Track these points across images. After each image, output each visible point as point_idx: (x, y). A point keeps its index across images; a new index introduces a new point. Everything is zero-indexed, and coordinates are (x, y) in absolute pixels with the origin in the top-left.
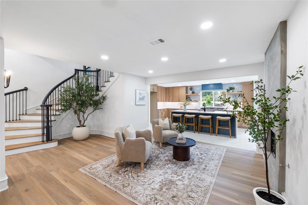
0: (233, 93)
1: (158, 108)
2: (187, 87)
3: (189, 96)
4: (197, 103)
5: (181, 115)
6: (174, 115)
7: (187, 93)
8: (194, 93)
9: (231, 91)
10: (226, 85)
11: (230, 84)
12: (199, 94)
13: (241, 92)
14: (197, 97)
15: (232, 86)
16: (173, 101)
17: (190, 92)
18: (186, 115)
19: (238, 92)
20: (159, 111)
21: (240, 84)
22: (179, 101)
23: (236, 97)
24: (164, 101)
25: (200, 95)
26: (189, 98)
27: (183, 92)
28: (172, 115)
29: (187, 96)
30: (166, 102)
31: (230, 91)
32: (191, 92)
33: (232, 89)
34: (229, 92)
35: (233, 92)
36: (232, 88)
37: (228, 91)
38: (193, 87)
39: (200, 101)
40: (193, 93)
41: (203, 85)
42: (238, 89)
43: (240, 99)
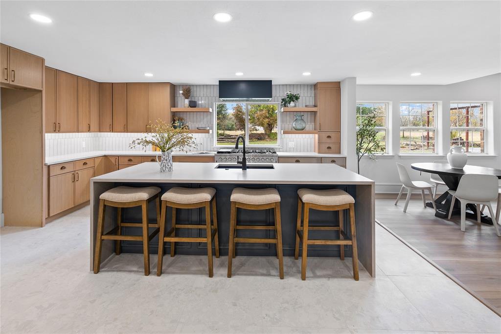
0: (296, 109)
1: (49, 160)
2: (173, 87)
4: (204, 134)
5: (143, 195)
6: (109, 196)
7: (174, 104)
8: (195, 107)
9: (292, 104)
10: (278, 88)
12: (211, 110)
13: (315, 106)
14: (205, 119)
15: (292, 92)
16: (126, 130)
17: (183, 103)
18: (168, 196)
19: (306, 106)
20: (54, 172)
21: (309, 88)
22: (147, 130)
23: (302, 120)
24: (89, 131)
25: (211, 114)
26: (180, 119)
27: (161, 101)
28: (97, 200)
29: (174, 114)
30: (100, 131)
31: (289, 103)
32: (187, 101)
33: (293, 98)
34: (288, 106)
35: (295, 106)
36: (294, 96)
37: (285, 102)
38: (192, 88)
39: (212, 129)
40: (193, 104)
41: (222, 83)
42: (306, 100)
43: (309, 126)
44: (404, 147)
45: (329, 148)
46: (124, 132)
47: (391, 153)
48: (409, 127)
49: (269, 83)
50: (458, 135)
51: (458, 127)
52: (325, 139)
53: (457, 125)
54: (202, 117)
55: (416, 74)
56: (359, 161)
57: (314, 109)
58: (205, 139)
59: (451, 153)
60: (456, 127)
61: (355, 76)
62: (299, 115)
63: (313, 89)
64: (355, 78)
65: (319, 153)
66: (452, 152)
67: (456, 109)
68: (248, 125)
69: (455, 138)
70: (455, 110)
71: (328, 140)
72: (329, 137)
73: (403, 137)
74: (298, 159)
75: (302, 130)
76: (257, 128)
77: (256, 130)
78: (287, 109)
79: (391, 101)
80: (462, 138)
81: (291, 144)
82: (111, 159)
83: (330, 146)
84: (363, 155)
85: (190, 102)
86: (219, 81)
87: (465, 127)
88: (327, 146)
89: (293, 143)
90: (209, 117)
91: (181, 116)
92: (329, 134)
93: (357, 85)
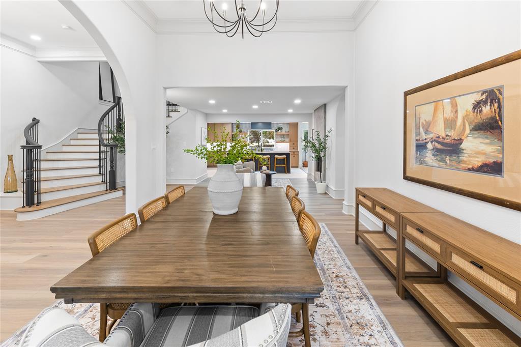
0: (281, 133)
2: (232, 124)
9: (280, 131)
10: (274, 125)
19: (285, 132)
21: (287, 125)
27: (228, 129)
33: (280, 129)
38: (240, 124)
40: (240, 131)
41: (252, 123)
42: (285, 130)
43: (286, 140)
45: (294, 148)
49: (271, 123)
57: (288, 133)
62: (283, 136)
65: (290, 150)
68: (262, 138)
71: (293, 145)
75: (284, 141)
76: (269, 140)
77: (268, 143)
78: (278, 133)
89: (281, 146)
92: (293, 143)
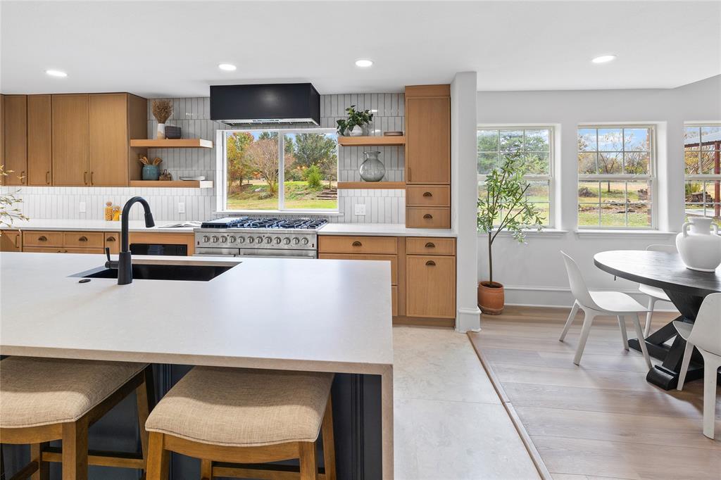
0: (365, 140)
2: (141, 102)
3: (159, 154)
4: (192, 190)
8: (177, 138)
9: (357, 130)
10: (334, 100)
11: (354, 98)
12: (209, 144)
13: (401, 134)
14: (201, 161)
15: (360, 108)
16: (50, 181)
17: (157, 131)
19: (386, 135)
21: (395, 99)
22: (89, 180)
23: (378, 161)
25: (212, 151)
26: (154, 162)
27: (114, 124)
29: (140, 152)
31: (351, 129)
32: (162, 127)
33: (360, 119)
34: (348, 135)
35: (365, 134)
36: (360, 114)
37: (343, 127)
39: (214, 180)
40: (174, 133)
43: (395, 173)
44: (608, 208)
45: (428, 217)
46: (48, 184)
47: (559, 228)
48: (597, 175)
50: (702, 188)
51: (701, 175)
52: (418, 198)
53: (700, 171)
54: (195, 157)
55: (603, 59)
56: (491, 243)
57: (398, 140)
58: (201, 198)
59: (686, 234)
60: (697, 176)
61: (474, 70)
62: (371, 152)
63: (401, 101)
64: (473, 74)
65: (408, 226)
66: (688, 232)
67: (697, 145)
69: (697, 193)
70: (696, 147)
71: (427, 201)
72: (427, 195)
73: (609, 191)
74: (357, 240)
75: (379, 181)
78: (347, 141)
79: (558, 123)
80: (709, 194)
81: (360, 209)
82: (8, 235)
83: (431, 212)
84: (499, 231)
85: (167, 129)
86: (212, 87)
87: (712, 174)
88: (425, 212)
89: (364, 206)
90: (207, 158)
91: (159, 155)
92: (427, 189)
93: (478, 92)
